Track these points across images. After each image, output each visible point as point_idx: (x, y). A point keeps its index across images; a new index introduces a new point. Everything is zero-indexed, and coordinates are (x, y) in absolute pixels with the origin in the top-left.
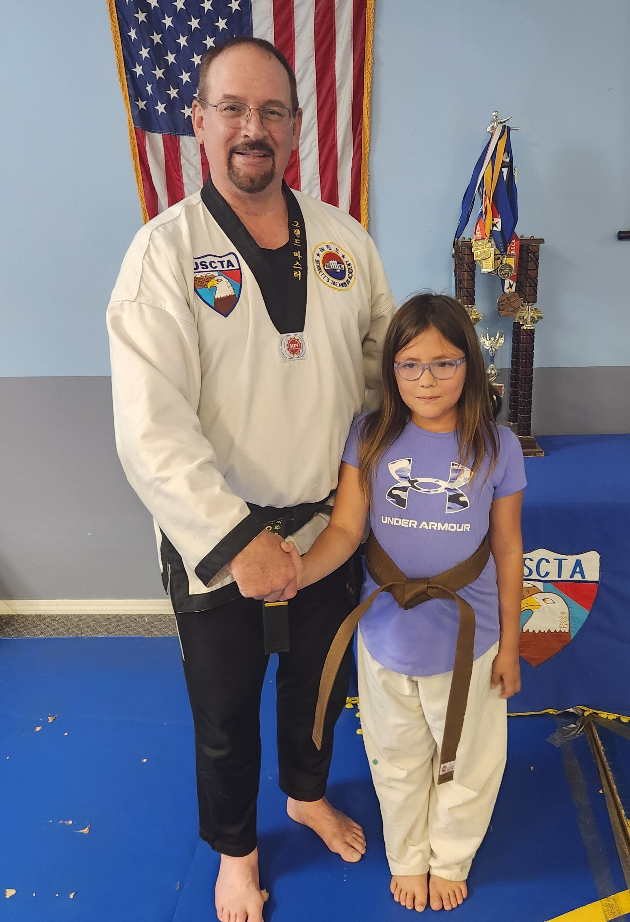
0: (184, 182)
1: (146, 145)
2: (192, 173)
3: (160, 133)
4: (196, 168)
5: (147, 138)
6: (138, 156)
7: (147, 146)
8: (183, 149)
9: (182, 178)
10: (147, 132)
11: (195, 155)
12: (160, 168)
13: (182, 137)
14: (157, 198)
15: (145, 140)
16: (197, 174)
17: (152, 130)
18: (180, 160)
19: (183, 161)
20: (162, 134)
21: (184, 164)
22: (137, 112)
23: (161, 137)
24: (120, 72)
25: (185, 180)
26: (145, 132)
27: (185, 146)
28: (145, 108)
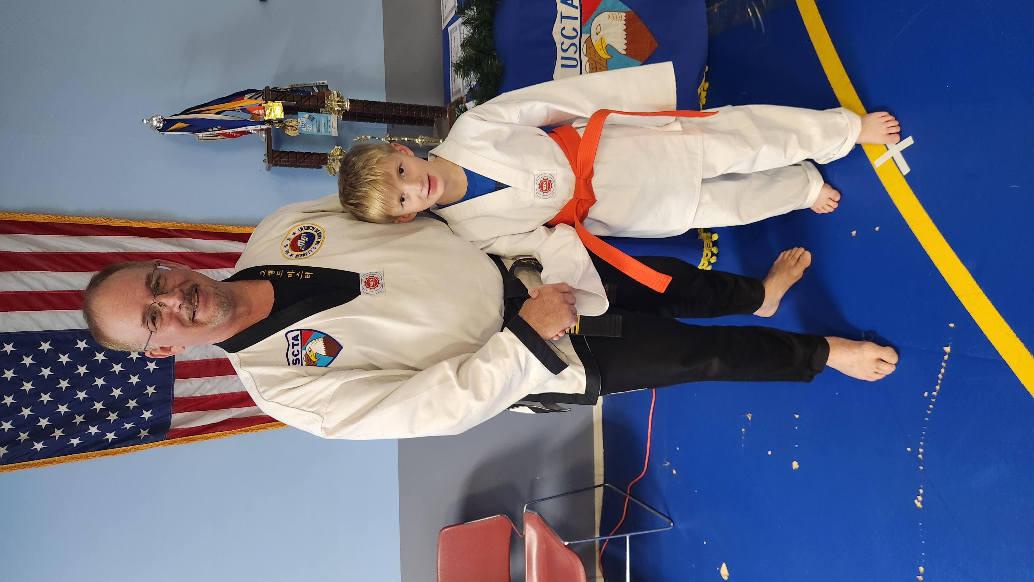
0: (217, 394)
1: (182, 428)
2: (208, 386)
3: (171, 415)
4: (204, 382)
5: (176, 427)
6: (193, 436)
7: (184, 427)
8: (186, 395)
9: (213, 395)
10: (170, 427)
11: (191, 384)
12: (203, 416)
13: (174, 396)
14: (232, 418)
15: (178, 429)
16: (209, 382)
17: (169, 422)
18: (197, 397)
19: (197, 394)
20: (172, 414)
21: (200, 394)
22: (152, 437)
23: (174, 414)
24: (113, 454)
25: (215, 392)
26: (170, 430)
27: (182, 393)
28: (148, 430)
